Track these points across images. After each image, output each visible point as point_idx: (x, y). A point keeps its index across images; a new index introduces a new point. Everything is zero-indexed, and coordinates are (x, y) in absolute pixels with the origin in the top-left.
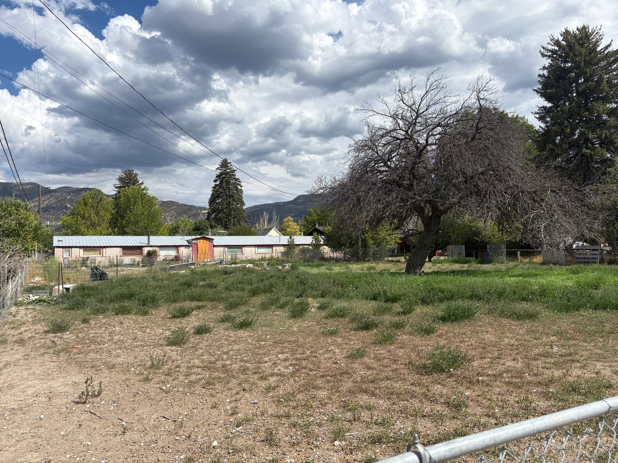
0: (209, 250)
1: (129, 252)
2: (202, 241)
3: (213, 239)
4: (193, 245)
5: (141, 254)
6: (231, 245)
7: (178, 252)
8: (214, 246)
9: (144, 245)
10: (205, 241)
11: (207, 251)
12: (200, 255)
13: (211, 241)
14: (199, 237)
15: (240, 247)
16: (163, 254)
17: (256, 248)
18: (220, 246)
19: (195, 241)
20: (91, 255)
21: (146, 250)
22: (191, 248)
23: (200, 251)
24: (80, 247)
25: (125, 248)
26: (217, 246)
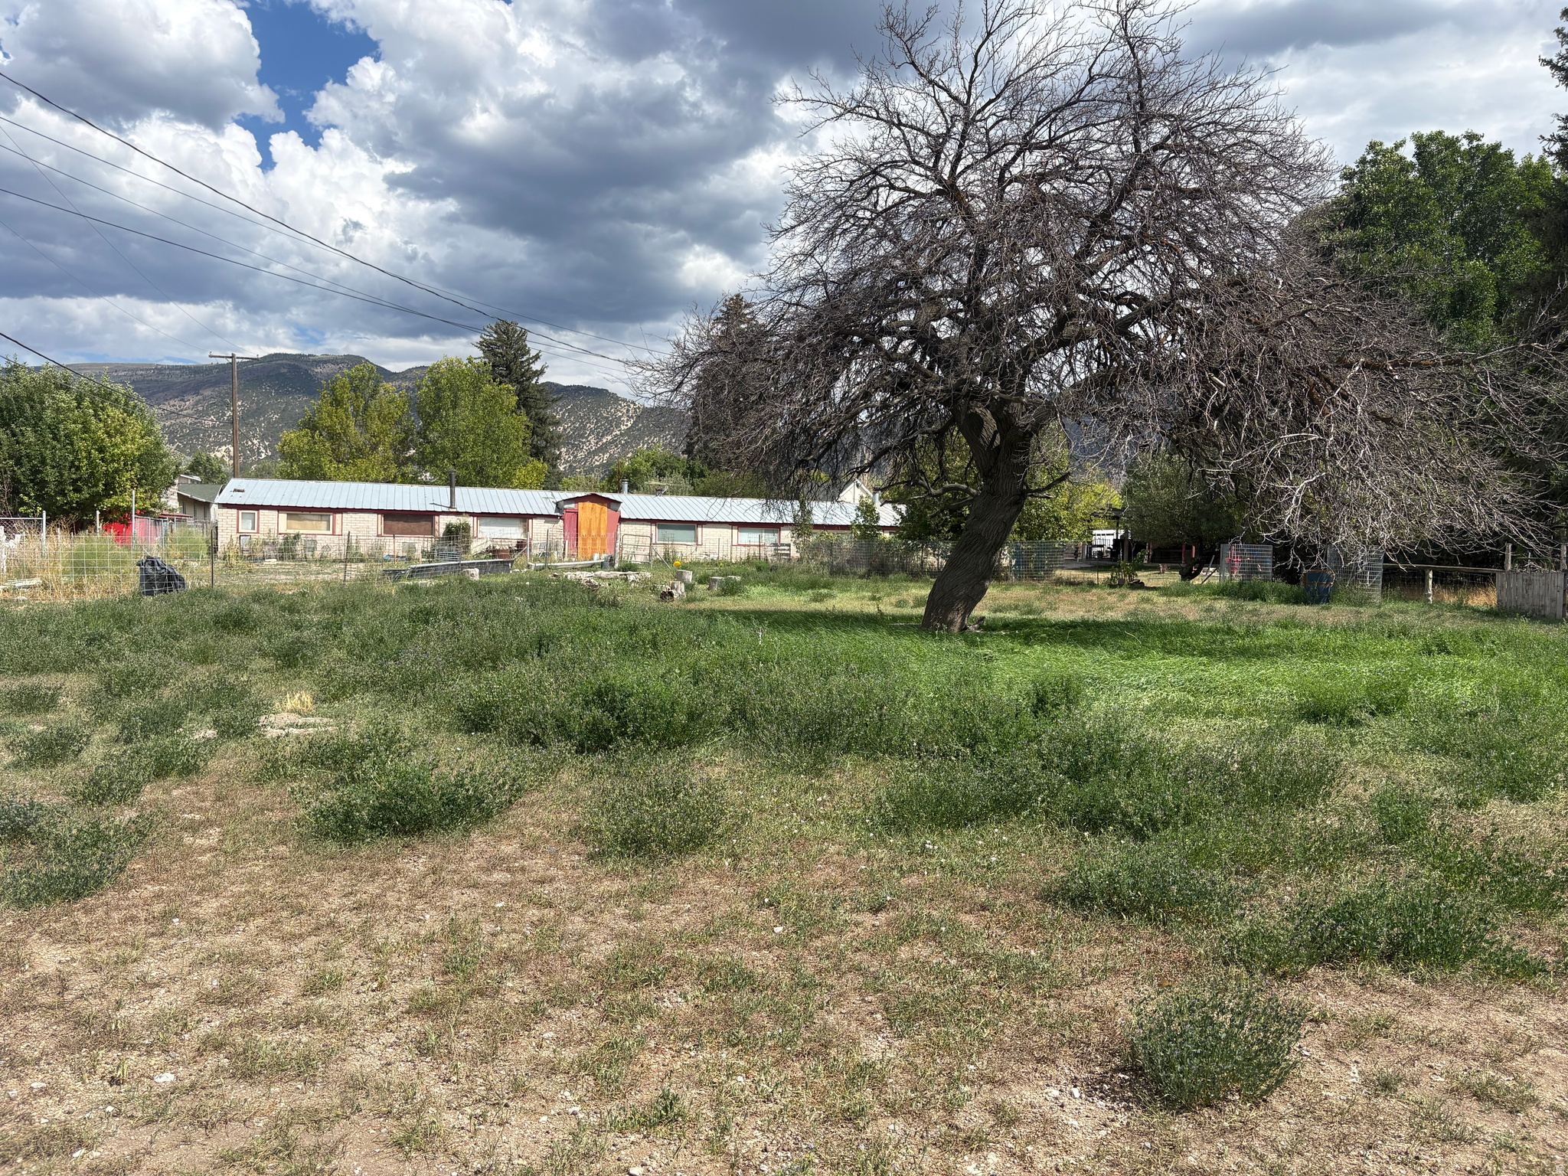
0: (609, 530)
1: (400, 525)
2: (589, 504)
3: (620, 503)
4: (567, 516)
5: (432, 531)
6: (665, 521)
7: (526, 530)
8: (622, 520)
9: (439, 509)
10: (598, 506)
11: (603, 533)
12: (585, 544)
13: (613, 505)
14: (583, 494)
15: (692, 525)
16: (485, 536)
17: (735, 531)
18: (637, 521)
19: (572, 506)
20: (307, 528)
21: (442, 523)
22: (561, 522)
23: (583, 532)
24: (279, 509)
25: (389, 515)
26: (630, 520)
